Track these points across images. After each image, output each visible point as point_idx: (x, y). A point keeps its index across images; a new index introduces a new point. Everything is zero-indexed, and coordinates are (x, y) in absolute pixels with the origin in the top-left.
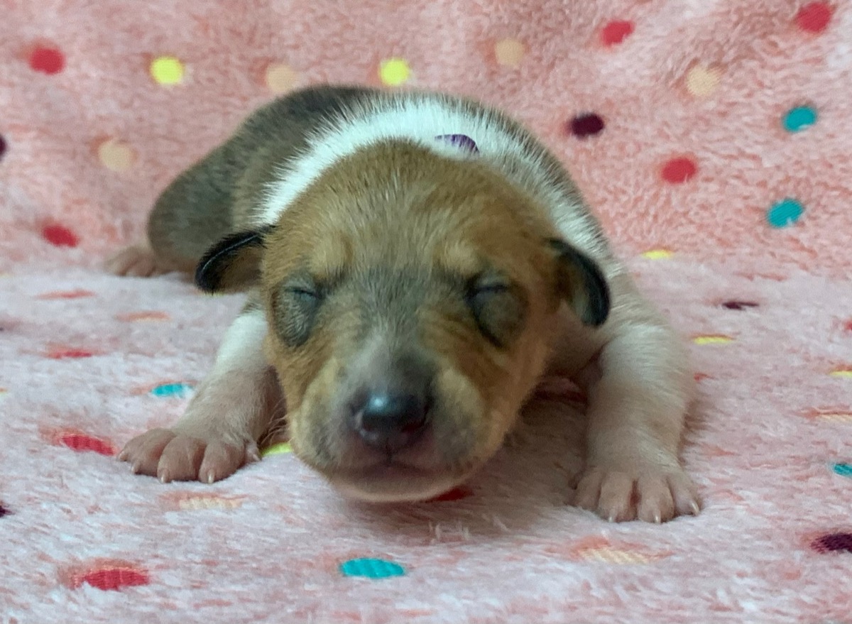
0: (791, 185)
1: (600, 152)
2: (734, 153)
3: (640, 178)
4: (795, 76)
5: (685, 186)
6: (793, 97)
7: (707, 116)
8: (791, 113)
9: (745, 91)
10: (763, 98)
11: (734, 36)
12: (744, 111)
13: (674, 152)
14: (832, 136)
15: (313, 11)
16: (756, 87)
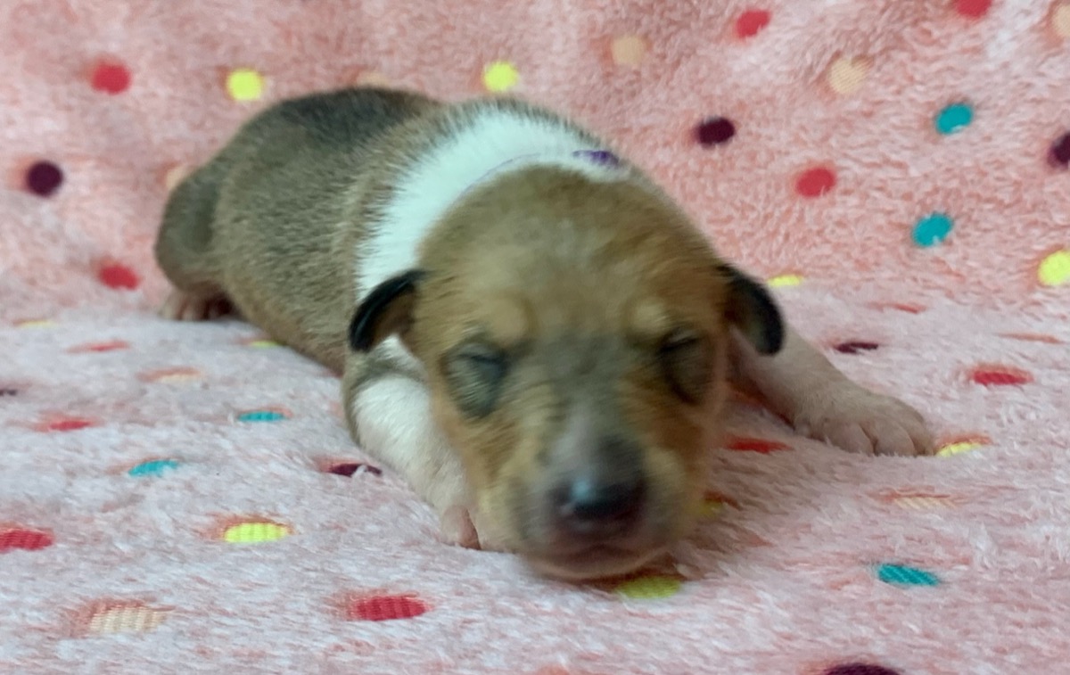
0: (939, 198)
1: (727, 164)
2: (877, 160)
3: (771, 191)
4: (950, 69)
5: (822, 200)
6: (946, 93)
7: (850, 117)
8: (944, 112)
9: (893, 88)
10: (913, 95)
11: (881, 24)
12: (891, 110)
13: (810, 162)
14: (989, 139)
15: (408, 11)
16: (905, 82)
